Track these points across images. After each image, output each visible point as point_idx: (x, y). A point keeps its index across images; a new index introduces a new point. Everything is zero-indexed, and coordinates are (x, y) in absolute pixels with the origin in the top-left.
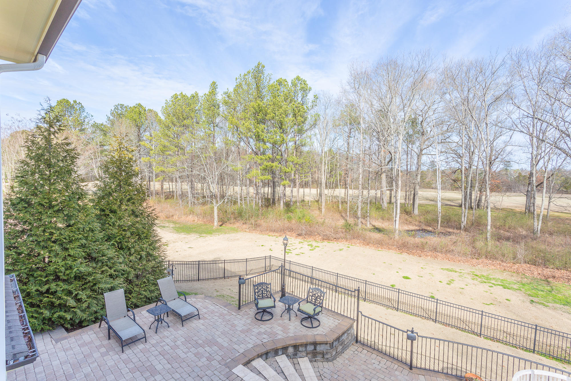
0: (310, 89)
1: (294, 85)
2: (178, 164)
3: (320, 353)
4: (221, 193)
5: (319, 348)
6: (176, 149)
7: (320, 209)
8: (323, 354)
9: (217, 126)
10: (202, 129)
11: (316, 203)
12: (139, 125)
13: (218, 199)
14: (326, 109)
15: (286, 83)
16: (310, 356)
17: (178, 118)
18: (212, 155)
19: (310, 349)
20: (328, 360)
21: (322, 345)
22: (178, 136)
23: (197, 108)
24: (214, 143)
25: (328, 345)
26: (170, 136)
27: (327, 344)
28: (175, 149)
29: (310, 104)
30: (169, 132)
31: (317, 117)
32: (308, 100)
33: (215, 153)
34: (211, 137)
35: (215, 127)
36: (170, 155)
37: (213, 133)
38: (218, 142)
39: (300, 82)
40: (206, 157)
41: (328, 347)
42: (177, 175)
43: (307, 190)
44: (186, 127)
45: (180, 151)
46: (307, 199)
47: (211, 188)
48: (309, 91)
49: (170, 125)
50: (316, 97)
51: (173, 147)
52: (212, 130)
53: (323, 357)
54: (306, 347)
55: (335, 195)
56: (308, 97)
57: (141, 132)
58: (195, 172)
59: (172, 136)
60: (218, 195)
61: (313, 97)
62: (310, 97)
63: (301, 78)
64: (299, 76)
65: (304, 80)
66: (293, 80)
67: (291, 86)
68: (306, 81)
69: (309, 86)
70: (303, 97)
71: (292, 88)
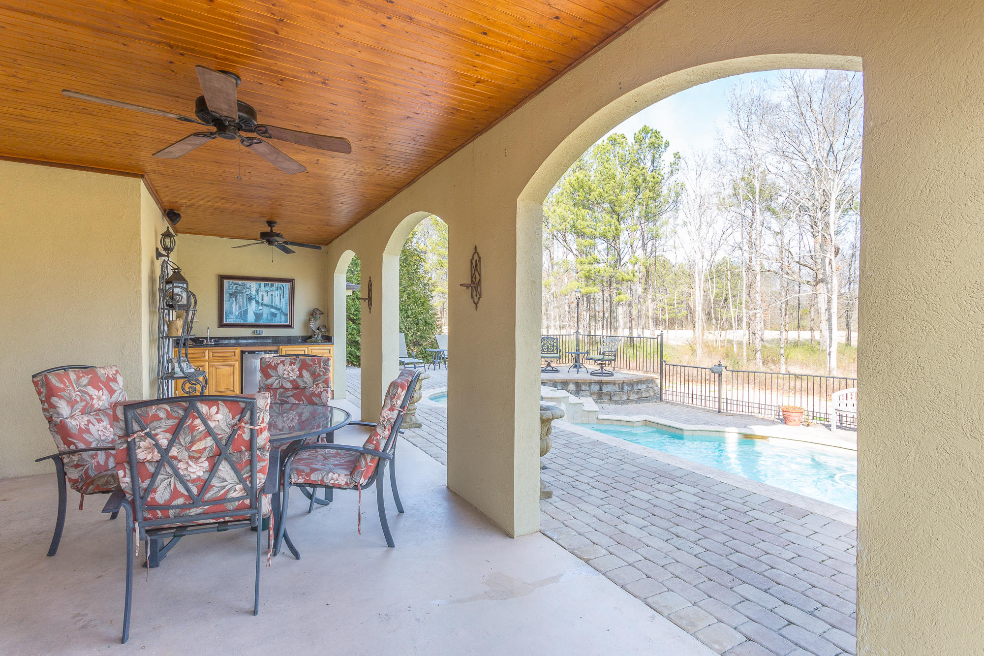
0: (667, 145)
1: (639, 141)
3: (607, 394)
5: (606, 389)
8: (610, 396)
15: (623, 140)
16: (594, 397)
19: (595, 389)
20: (616, 402)
21: (608, 385)
25: (617, 386)
27: (615, 384)
29: (666, 170)
31: (679, 190)
32: (663, 163)
39: (649, 134)
41: (616, 388)
53: (611, 399)
54: (590, 386)
56: (662, 158)
61: (673, 156)
62: (667, 157)
63: (651, 128)
64: (647, 126)
65: (656, 131)
66: (637, 133)
67: (634, 143)
68: (659, 133)
69: (664, 140)
70: (653, 160)
71: (635, 147)
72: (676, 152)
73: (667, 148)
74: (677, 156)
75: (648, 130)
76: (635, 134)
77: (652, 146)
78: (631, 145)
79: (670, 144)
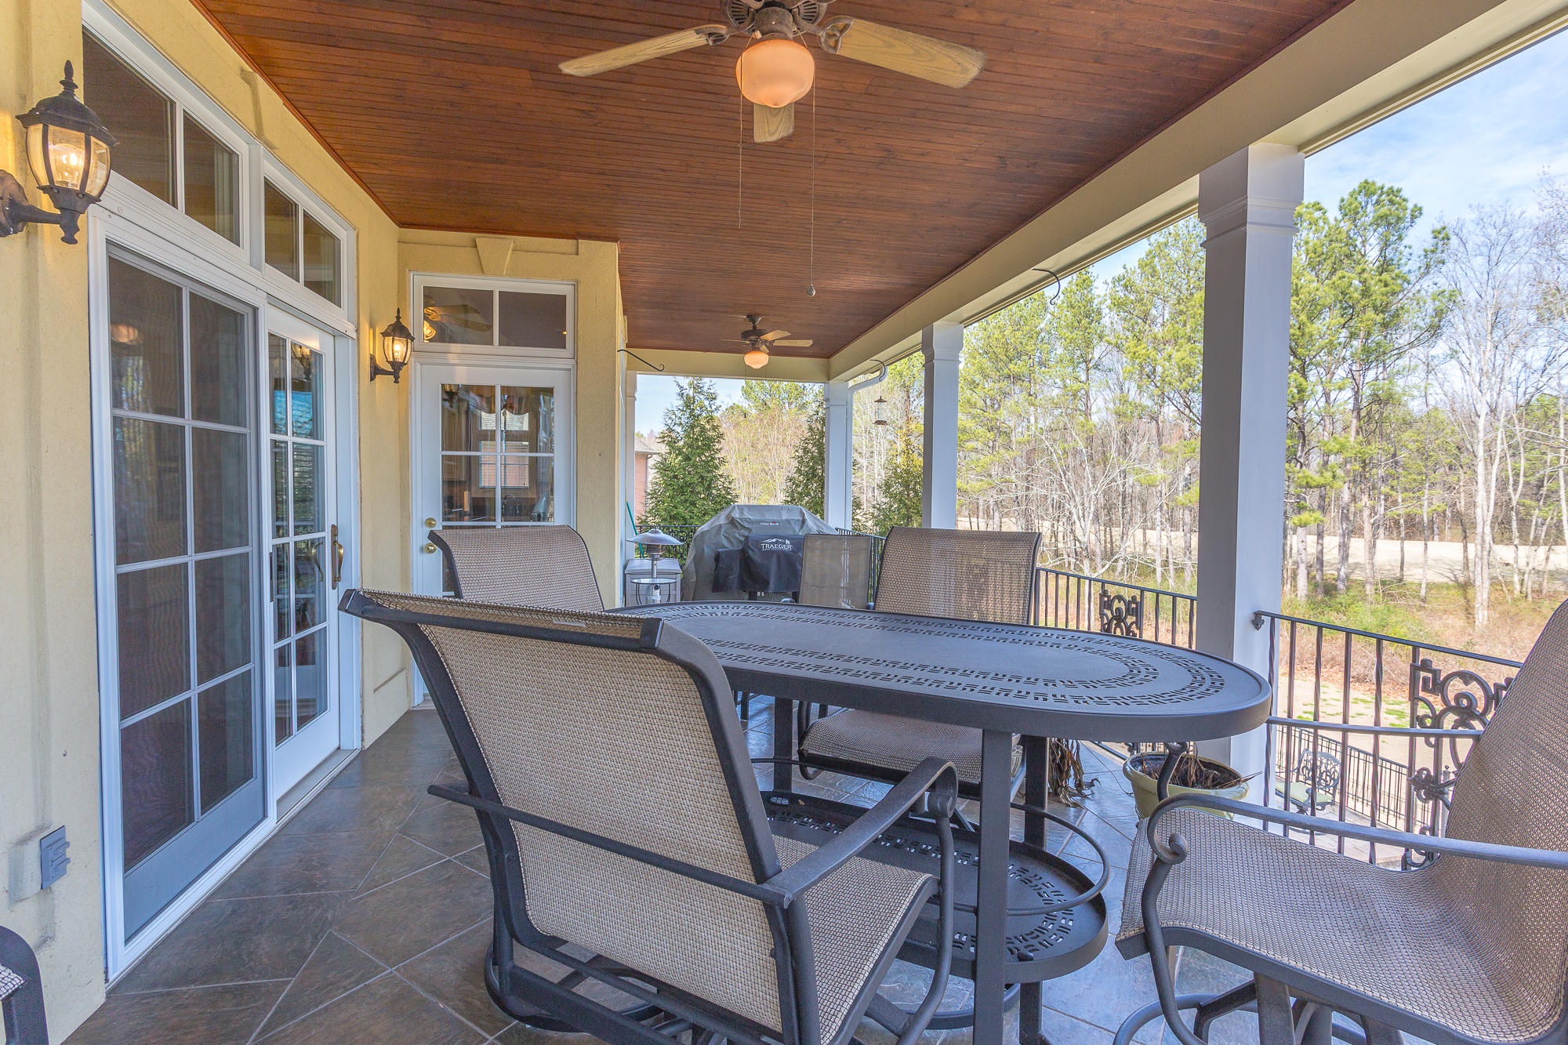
0: (1416, 214)
1: (1351, 212)
2: (995, 471)
4: (1105, 547)
6: (991, 435)
7: (1469, 611)
9: (1096, 367)
10: (1057, 380)
11: (1455, 594)
12: (908, 383)
13: (1098, 560)
14: (1492, 264)
15: (1318, 214)
17: (996, 359)
18: (1081, 445)
22: (995, 404)
23: (1042, 326)
24: (1087, 414)
26: (975, 404)
28: (988, 435)
29: (1413, 265)
30: (974, 394)
31: (1445, 301)
32: (1407, 251)
33: (1090, 440)
34: (1078, 399)
35: (1092, 371)
36: (975, 450)
37: (1085, 387)
38: (1099, 410)
39: (1375, 198)
40: (1065, 452)
42: (992, 497)
43: (1414, 548)
44: (1016, 378)
45: (1000, 440)
46: (1413, 575)
47: (1079, 533)
48: (1413, 218)
49: (978, 378)
50: (1441, 235)
51: (981, 430)
52: (1083, 378)
55: (1551, 567)
56: (1405, 242)
57: (912, 399)
58: (1037, 490)
59: (980, 403)
60: (1098, 551)
61: (1432, 236)
62: (1418, 237)
63: (1379, 184)
64: (1370, 180)
65: (1391, 188)
66: (1346, 197)
67: (1340, 217)
68: (1399, 191)
69: (1410, 205)
70: (1386, 244)
71: (1342, 224)
72: (1438, 227)
73: (1417, 220)
74: (1441, 236)
75: (1372, 189)
76: (1342, 201)
77: (1382, 220)
78: (1332, 222)
79: (1424, 211)
